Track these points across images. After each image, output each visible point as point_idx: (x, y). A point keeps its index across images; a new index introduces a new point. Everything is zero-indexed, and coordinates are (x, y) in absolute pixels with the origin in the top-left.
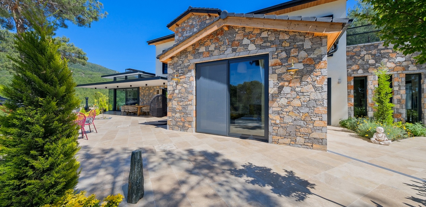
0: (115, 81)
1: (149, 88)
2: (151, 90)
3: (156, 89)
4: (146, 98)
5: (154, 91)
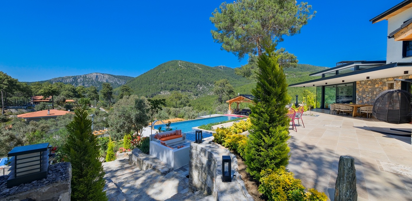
0: (324, 78)
1: (373, 82)
2: (377, 83)
3: (387, 82)
4: (367, 95)
5: (382, 86)
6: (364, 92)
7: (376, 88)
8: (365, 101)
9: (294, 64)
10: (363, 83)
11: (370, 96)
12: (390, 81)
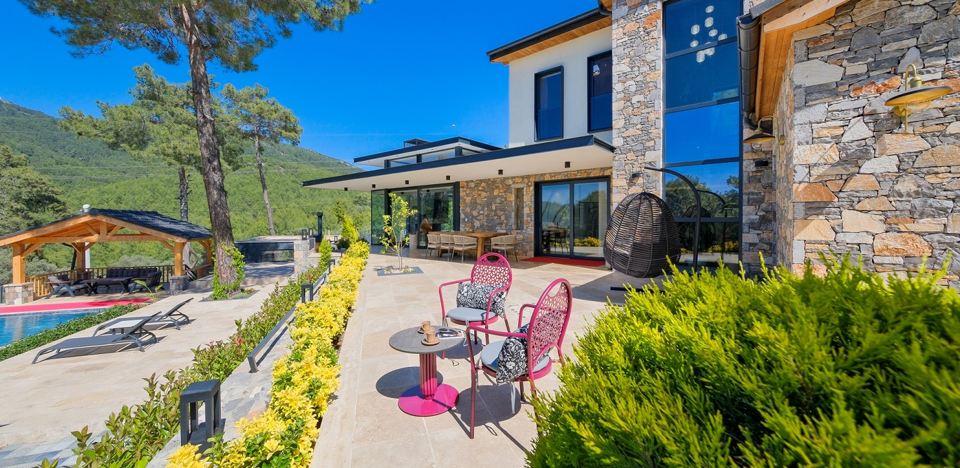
0: (388, 169)
1: (489, 184)
2: (497, 187)
3: (512, 186)
4: (480, 211)
5: (505, 192)
6: (474, 204)
7: (495, 198)
8: (477, 224)
9: (293, 134)
10: (473, 185)
11: (486, 214)
12: (517, 183)
